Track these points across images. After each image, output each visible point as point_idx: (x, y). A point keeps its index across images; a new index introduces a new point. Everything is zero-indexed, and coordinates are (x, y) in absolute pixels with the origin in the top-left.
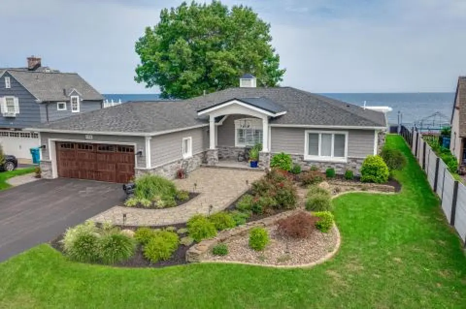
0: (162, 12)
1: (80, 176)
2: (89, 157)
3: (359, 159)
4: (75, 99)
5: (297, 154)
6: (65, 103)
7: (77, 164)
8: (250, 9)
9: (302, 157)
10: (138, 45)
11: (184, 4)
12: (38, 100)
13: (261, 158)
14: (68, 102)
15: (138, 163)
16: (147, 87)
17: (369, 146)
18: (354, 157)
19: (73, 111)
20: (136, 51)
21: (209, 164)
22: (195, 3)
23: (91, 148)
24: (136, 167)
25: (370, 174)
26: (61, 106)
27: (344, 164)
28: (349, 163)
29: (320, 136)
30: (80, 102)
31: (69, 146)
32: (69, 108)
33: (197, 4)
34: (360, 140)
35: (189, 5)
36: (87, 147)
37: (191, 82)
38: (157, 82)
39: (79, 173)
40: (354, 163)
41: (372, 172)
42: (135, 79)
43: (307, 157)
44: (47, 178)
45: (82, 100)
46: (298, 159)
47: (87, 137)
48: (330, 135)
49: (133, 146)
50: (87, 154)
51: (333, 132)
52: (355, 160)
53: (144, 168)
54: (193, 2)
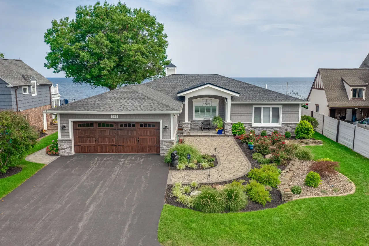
0: (77, 9)
1: (99, 151)
2: (110, 134)
3: (290, 124)
4: (34, 84)
5: (247, 123)
6: (27, 87)
7: (96, 141)
8: (148, 12)
9: (250, 125)
10: (46, 36)
11: (98, 3)
12: (10, 85)
13: (226, 127)
14: (29, 86)
15: (163, 136)
16: (54, 72)
17: (296, 115)
18: (286, 123)
19: (33, 95)
20: (45, 41)
21: (185, 134)
22: (107, 4)
23: (112, 126)
24: (161, 139)
25: (304, 133)
26: (25, 90)
27: (280, 128)
28: (283, 127)
29: (262, 109)
30: (37, 86)
31: (88, 125)
32: (30, 92)
33: (108, 5)
34: (290, 111)
35: (102, 5)
36: (108, 125)
37: (109, 68)
38: (63, 69)
39: (99, 148)
40: (287, 127)
41: (306, 132)
42: (46, 66)
43: (254, 125)
44: (67, 155)
45: (38, 84)
46: (248, 126)
47: (112, 117)
48: (270, 108)
49: (159, 123)
50: (107, 131)
51: (271, 106)
52: (287, 125)
53: (170, 140)
54: (106, 2)
